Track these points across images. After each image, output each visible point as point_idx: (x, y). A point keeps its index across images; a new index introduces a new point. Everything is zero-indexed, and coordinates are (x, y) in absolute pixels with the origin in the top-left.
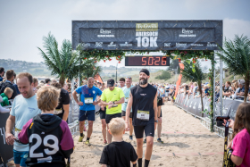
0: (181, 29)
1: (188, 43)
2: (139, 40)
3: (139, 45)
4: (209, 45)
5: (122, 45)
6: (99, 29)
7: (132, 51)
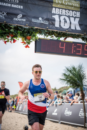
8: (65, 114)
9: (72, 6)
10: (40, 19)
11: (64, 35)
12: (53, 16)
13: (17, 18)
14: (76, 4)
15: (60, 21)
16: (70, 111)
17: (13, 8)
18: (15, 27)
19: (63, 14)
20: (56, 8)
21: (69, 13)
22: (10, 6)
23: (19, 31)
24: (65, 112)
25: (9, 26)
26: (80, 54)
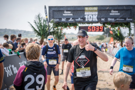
0: (111, 10)
1: (115, 18)
2: (86, 17)
3: (87, 20)
4: (127, 19)
5: (77, 20)
6: (64, 11)
7: (83, 23)
10: (79, 18)
20: (86, 12)
21: (92, 13)
23: (71, 25)
25: (67, 23)
26: (98, 31)
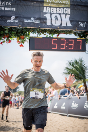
8: (72, 107)
9: (63, 4)
10: (32, 19)
11: (56, 32)
12: (44, 15)
13: (10, 20)
14: (66, 2)
15: (51, 20)
16: (77, 104)
17: (7, 11)
18: (9, 28)
19: (54, 12)
20: (47, 7)
21: (60, 10)
22: (4, 9)
23: (13, 32)
24: (72, 105)
25: (3, 28)
26: (72, 49)
